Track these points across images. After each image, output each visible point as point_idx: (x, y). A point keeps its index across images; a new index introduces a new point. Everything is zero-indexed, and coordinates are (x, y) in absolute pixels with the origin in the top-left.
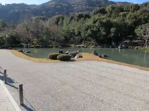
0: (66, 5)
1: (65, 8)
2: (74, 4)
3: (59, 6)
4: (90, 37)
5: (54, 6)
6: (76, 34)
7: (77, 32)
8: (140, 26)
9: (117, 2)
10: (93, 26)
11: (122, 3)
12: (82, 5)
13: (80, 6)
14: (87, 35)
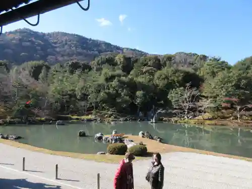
0: (42, 43)
1: (39, 48)
2: (55, 43)
3: (28, 44)
4: (103, 103)
5: (18, 42)
6: (78, 97)
7: (80, 94)
8: (174, 90)
9: (123, 48)
10: (108, 86)
11: (131, 49)
12: (70, 46)
13: (66, 47)
14: (98, 100)
